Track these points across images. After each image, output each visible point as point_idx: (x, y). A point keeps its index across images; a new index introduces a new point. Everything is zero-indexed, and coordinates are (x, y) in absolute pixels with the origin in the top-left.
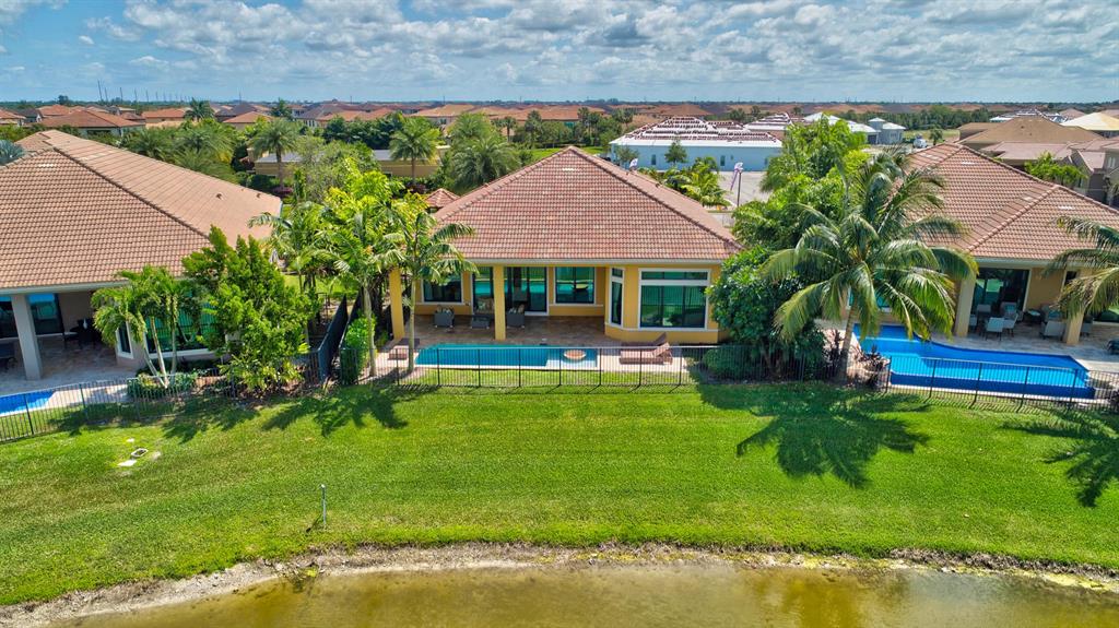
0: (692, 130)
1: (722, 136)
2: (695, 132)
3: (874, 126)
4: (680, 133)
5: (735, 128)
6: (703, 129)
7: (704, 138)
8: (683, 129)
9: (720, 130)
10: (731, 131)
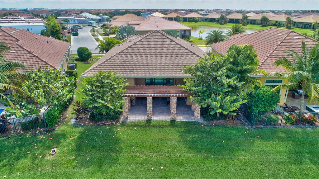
0: (15, 20)
1: (27, 22)
2: (17, 21)
3: (100, 16)
4: (10, 21)
5: (34, 19)
6: (20, 19)
7: (20, 22)
8: (12, 19)
9: (27, 20)
10: (32, 20)
